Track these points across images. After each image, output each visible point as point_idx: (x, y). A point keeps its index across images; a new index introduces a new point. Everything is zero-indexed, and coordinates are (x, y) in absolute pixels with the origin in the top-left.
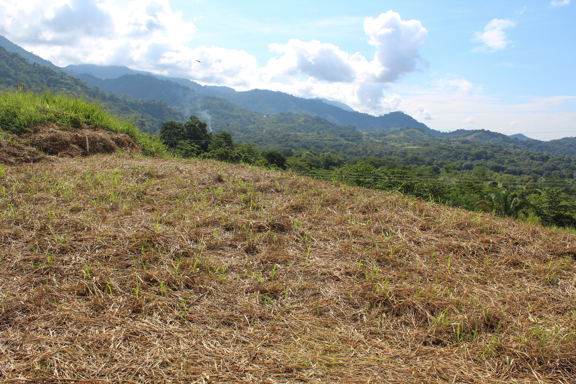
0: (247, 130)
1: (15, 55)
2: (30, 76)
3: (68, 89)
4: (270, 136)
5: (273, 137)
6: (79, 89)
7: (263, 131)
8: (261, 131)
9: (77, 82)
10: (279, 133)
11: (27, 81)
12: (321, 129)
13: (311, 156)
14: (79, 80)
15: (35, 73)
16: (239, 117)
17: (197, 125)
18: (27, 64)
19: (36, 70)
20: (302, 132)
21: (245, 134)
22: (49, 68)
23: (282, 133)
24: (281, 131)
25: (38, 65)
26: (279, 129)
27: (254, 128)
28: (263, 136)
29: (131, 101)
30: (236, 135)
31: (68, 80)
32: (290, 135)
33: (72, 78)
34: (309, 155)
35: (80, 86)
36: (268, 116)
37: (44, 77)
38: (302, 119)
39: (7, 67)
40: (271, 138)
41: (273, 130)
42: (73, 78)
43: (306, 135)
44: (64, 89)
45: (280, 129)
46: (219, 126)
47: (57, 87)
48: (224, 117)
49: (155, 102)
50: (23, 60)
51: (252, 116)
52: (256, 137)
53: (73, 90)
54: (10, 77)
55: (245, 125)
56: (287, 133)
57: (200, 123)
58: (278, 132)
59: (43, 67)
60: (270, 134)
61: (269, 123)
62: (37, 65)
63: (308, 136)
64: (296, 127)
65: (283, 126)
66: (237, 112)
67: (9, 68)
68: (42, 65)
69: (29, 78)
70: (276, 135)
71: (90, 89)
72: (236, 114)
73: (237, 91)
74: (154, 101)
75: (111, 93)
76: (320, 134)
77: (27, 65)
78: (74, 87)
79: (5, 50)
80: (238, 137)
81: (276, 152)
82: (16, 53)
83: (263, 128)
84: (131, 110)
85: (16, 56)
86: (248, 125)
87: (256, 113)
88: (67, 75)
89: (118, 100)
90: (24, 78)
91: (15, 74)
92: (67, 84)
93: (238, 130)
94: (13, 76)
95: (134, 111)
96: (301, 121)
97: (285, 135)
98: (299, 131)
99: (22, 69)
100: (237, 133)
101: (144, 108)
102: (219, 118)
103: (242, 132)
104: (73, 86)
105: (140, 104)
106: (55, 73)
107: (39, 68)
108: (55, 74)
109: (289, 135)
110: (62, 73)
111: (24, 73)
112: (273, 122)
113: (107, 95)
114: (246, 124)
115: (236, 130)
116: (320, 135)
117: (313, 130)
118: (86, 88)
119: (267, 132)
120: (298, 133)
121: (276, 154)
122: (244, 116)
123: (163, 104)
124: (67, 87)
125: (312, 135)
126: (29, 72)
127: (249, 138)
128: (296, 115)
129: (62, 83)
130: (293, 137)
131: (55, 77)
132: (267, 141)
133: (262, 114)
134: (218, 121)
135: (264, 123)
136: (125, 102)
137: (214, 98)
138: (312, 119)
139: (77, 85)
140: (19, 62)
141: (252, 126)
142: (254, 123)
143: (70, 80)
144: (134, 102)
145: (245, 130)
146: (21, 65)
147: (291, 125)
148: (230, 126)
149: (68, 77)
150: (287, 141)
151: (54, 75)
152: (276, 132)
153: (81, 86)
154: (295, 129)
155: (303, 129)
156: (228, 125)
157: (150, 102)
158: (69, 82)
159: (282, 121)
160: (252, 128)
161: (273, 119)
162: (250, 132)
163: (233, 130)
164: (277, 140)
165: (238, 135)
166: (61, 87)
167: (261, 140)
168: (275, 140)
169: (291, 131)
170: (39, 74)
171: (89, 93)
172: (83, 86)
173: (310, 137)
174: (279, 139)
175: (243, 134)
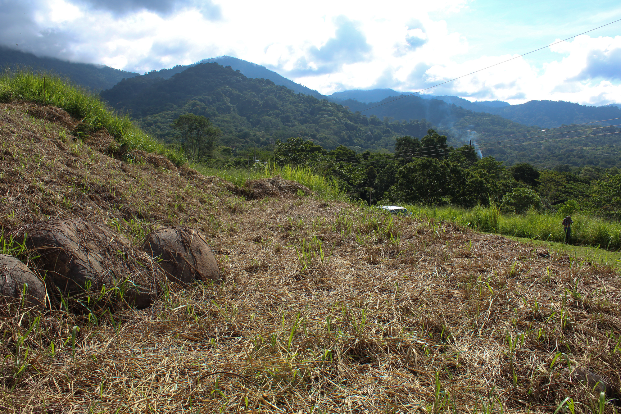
0: (521, 147)
1: (282, 88)
2: (295, 106)
3: (330, 115)
4: (548, 153)
5: (552, 153)
6: (340, 114)
7: (540, 147)
8: (538, 148)
9: (338, 107)
10: (560, 149)
11: (292, 111)
12: (615, 141)
13: (592, 171)
14: (341, 105)
15: (300, 103)
16: (513, 133)
17: (435, 139)
18: (293, 95)
19: (301, 100)
20: (589, 146)
21: (519, 152)
22: (312, 96)
23: (564, 148)
24: (563, 146)
25: (303, 95)
26: (560, 144)
27: (530, 145)
28: (540, 153)
29: (393, 123)
30: (508, 153)
31: (330, 107)
32: (574, 150)
33: (334, 105)
34: (589, 171)
35: (341, 112)
36: (547, 130)
37: (308, 105)
38: (590, 130)
39: (275, 99)
40: (550, 155)
41: (553, 146)
42: (334, 104)
43: (594, 149)
44: (326, 115)
45: (561, 144)
47: (319, 114)
48: (496, 134)
49: (419, 123)
50: (289, 92)
51: (528, 131)
52: (531, 154)
53: (335, 117)
54: (278, 109)
55: (520, 142)
56: (570, 148)
57: (439, 137)
58: (559, 148)
59: (307, 97)
60: (549, 150)
61: (549, 138)
62: (301, 95)
63: (597, 150)
64: (583, 140)
65: (565, 140)
66: (511, 128)
67: (277, 100)
68: (307, 94)
69: (294, 108)
70: (556, 151)
71: (352, 114)
72: (509, 130)
73: (511, 104)
74: (417, 121)
75: (372, 116)
76: (613, 147)
77: (292, 96)
78: (336, 113)
79: (274, 84)
80: (511, 155)
81: (527, 166)
82: (284, 86)
83: (541, 144)
84: (393, 133)
85: (283, 89)
86: (523, 142)
87: (533, 127)
88: (329, 102)
89: (380, 123)
90: (290, 108)
91: (282, 106)
92: (329, 111)
93: (510, 148)
94: (281, 107)
95: (396, 133)
96: (589, 132)
97: (567, 151)
98: (586, 145)
99: (289, 100)
100: (509, 151)
101: (406, 130)
102: (490, 136)
103: (516, 149)
104: (334, 112)
105: (402, 125)
106: (318, 101)
107: (303, 98)
108: (318, 102)
109: (572, 151)
110: (325, 100)
111: (290, 104)
112: (553, 137)
113: (369, 118)
114: (521, 141)
115: (508, 148)
116: (613, 149)
117: (604, 143)
118: (347, 113)
119: (545, 149)
120: (584, 148)
122: (519, 132)
123: (426, 124)
124: (329, 114)
125: (603, 149)
126: (294, 103)
127: (523, 156)
128: (582, 126)
129: (324, 110)
130: (577, 153)
131: (318, 105)
132: (545, 158)
133: (540, 128)
134: (489, 140)
135: (543, 139)
136: (387, 125)
138: (603, 130)
139: (339, 110)
140: (285, 94)
141: (529, 143)
142: (530, 139)
143: (332, 106)
144: (397, 124)
145: (519, 147)
146: (288, 97)
147: (575, 138)
148: (502, 144)
149: (330, 104)
150: (568, 156)
151: (317, 103)
152: (556, 147)
153: (343, 112)
154: (580, 144)
155: (591, 142)
156: (499, 143)
157: (413, 123)
158: (331, 108)
159: (564, 135)
160: (528, 145)
161: (554, 133)
162: (525, 149)
163: (504, 148)
164: (556, 157)
165: (510, 153)
166: (324, 114)
167: (538, 157)
168: (554, 156)
169: (575, 146)
170: (303, 103)
171: (350, 119)
172: (345, 112)
173: (599, 152)
174: (560, 155)
175: (516, 152)
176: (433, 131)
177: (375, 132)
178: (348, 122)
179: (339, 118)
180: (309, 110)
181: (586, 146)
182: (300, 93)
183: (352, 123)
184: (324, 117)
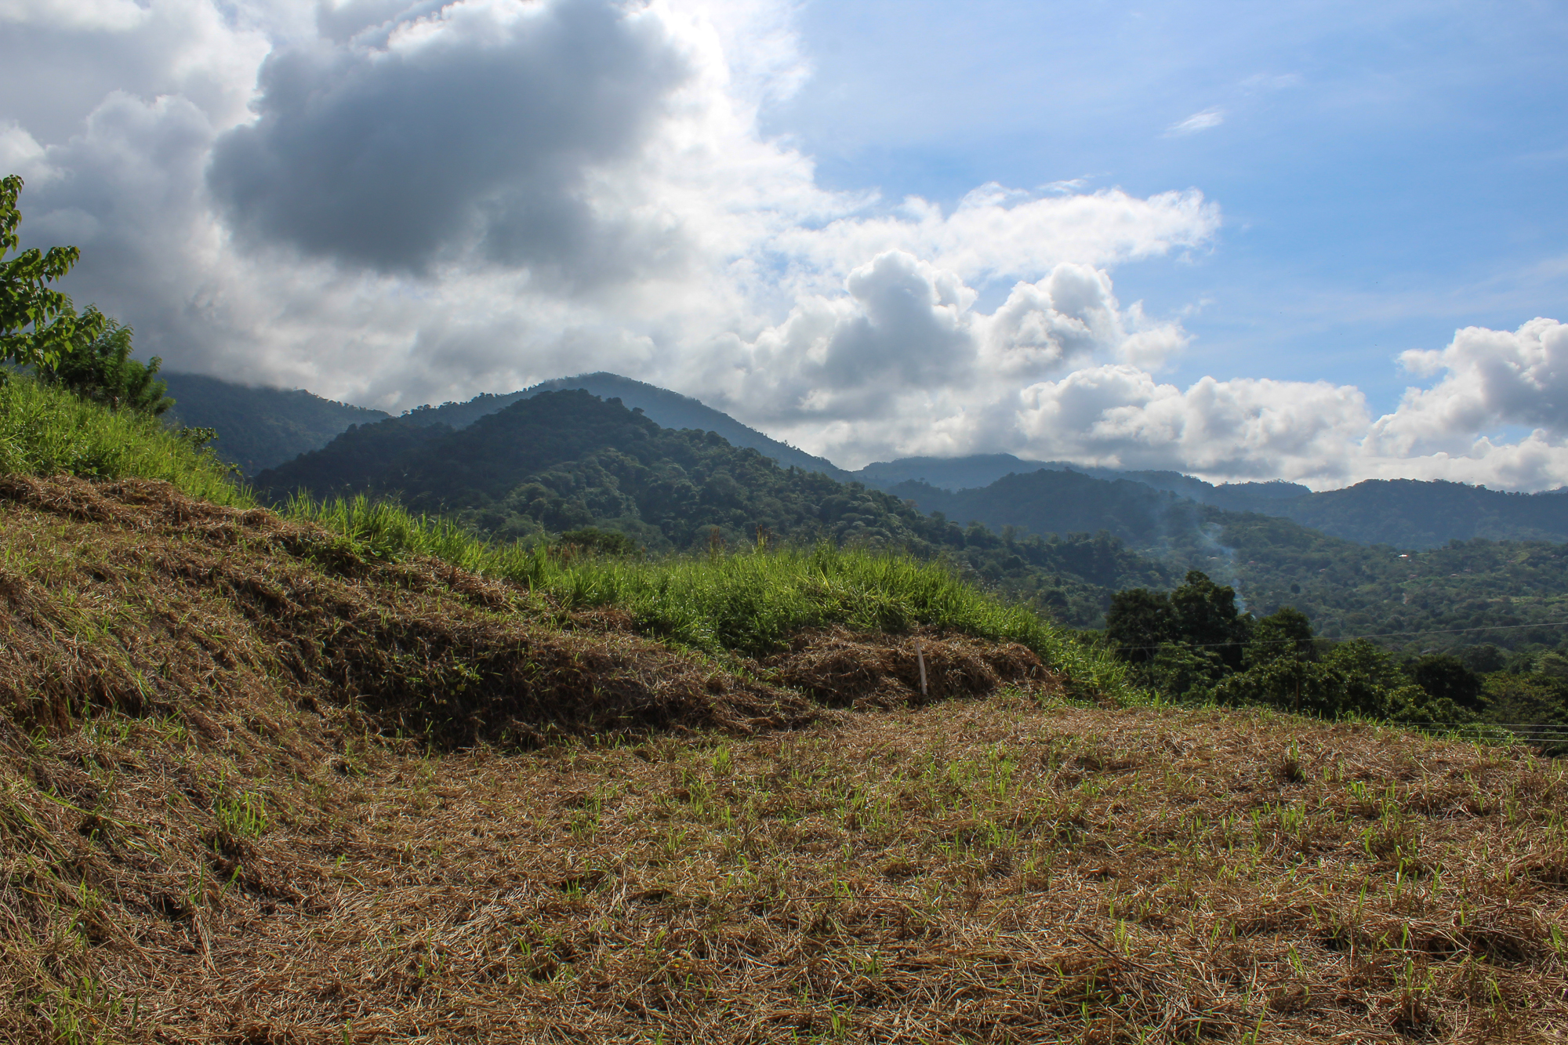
0: (1353, 599)
1: (748, 454)
2: (781, 499)
3: (869, 523)
4: (1424, 613)
5: (1434, 614)
6: (896, 520)
7: (1400, 598)
8: (1395, 599)
9: (889, 503)
10: (1452, 602)
11: (775, 512)
13: (1565, 664)
14: (895, 498)
15: (793, 492)
16: (1326, 563)
17: (1207, 596)
18: (775, 471)
19: (795, 484)
20: (1526, 594)
21: (1348, 611)
22: (823, 475)
23: (1462, 600)
24: (1458, 594)
25: (800, 471)
26: (1451, 591)
27: (1373, 592)
28: (1402, 614)
29: (1027, 542)
30: (1320, 615)
31: (869, 501)
32: (1490, 605)
33: (878, 496)
34: (1558, 662)
35: (898, 514)
36: (1413, 554)
37: (814, 497)
38: (1523, 555)
39: (733, 482)
40: (1427, 618)
41: (1434, 594)
42: (880, 495)
43: (1539, 602)
44: (860, 523)
45: (1454, 591)
46: (1271, 593)
47: (844, 519)
48: (1284, 567)
49: (1090, 540)
50: (766, 463)
51: (1365, 558)
52: (1380, 617)
53: (882, 526)
54: (738, 505)
55: (1346, 585)
56: (1478, 601)
57: (1217, 590)
58: (1449, 600)
59: (810, 476)
60: (1424, 606)
61: (1419, 575)
62: (796, 473)
63: (1547, 604)
64: (1507, 579)
65: (1463, 581)
66: (1320, 551)
67: (736, 485)
68: (809, 470)
69: (779, 504)
70: (1443, 608)
71: (922, 518)
72: (1316, 556)
73: (1313, 490)
74: (1087, 537)
75: (973, 524)
77: (774, 473)
78: (883, 518)
79: (728, 445)
80: (1327, 621)
81: (1449, 661)
82: (752, 449)
83: (1400, 591)
84: (1028, 567)
85: (751, 455)
86: (1355, 586)
87: (1376, 548)
88: (867, 490)
89: (993, 542)
90: (768, 505)
91: (749, 499)
92: (868, 511)
93: (1325, 602)
94: (745, 502)
95: (1035, 568)
96: (1520, 560)
97: (1471, 607)
98: (1518, 592)
99: (765, 483)
100: (1323, 609)
101: (1060, 558)
102: (1267, 571)
103: (1338, 605)
104: (880, 515)
105: (1049, 547)
106: (839, 486)
107: (801, 479)
108: (838, 489)
109: (1484, 606)
110: (855, 484)
111: (769, 493)
112: (1431, 572)
113: (966, 530)
114: (1350, 582)
115: (1320, 600)
118: (912, 516)
119: (1414, 602)
120: (1514, 599)
121: (1448, 666)
122: (1343, 560)
123: (1110, 543)
124: (868, 519)
125: (1562, 602)
126: (780, 491)
127: (1361, 621)
128: (1502, 544)
129: (855, 510)
130: (1498, 611)
131: (837, 497)
132: (1417, 628)
133: (1394, 550)
134: (1267, 580)
135: (1405, 577)
136: (1011, 545)
137: (1251, 518)
138: (1555, 553)
139: (891, 511)
140: (757, 469)
141: (1367, 587)
142: (1372, 579)
143: (874, 500)
144: (1035, 543)
145: (1346, 599)
146: (763, 475)
147: (1487, 575)
148: (1303, 591)
149: (870, 494)
150: (1478, 622)
151: (836, 492)
152: (1442, 599)
153: (901, 514)
154: (1502, 588)
155: (1529, 584)
156: (1296, 589)
157: (1077, 541)
158: (872, 504)
159: (1458, 567)
160: (1367, 593)
161: (1431, 561)
162: (1362, 605)
163: (1310, 601)
164: (1447, 623)
165: (1327, 615)
166: (854, 520)
167: (1399, 625)
168: (1440, 622)
169: (1489, 594)
170: (802, 492)
171: (919, 530)
172: (906, 514)
173: (1554, 609)
174: (1455, 619)
175: (1340, 611)
176: (1201, 576)
177: (983, 564)
178: (916, 539)
179: (892, 530)
180: (815, 508)
181: (1517, 595)
182: (792, 467)
183: (924, 543)
184: (856, 528)
